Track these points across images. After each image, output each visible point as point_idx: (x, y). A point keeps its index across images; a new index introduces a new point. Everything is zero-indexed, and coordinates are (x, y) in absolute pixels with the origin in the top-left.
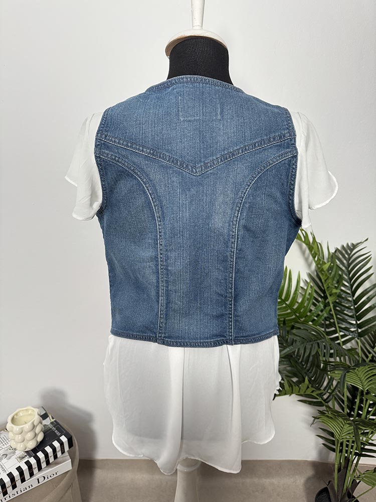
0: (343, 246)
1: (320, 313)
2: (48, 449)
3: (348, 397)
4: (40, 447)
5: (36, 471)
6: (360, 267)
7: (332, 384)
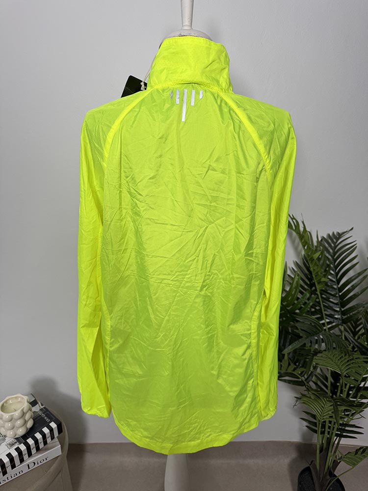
0: (329, 235)
1: (307, 301)
2: (38, 436)
3: (331, 383)
4: (30, 433)
5: (26, 457)
6: (345, 256)
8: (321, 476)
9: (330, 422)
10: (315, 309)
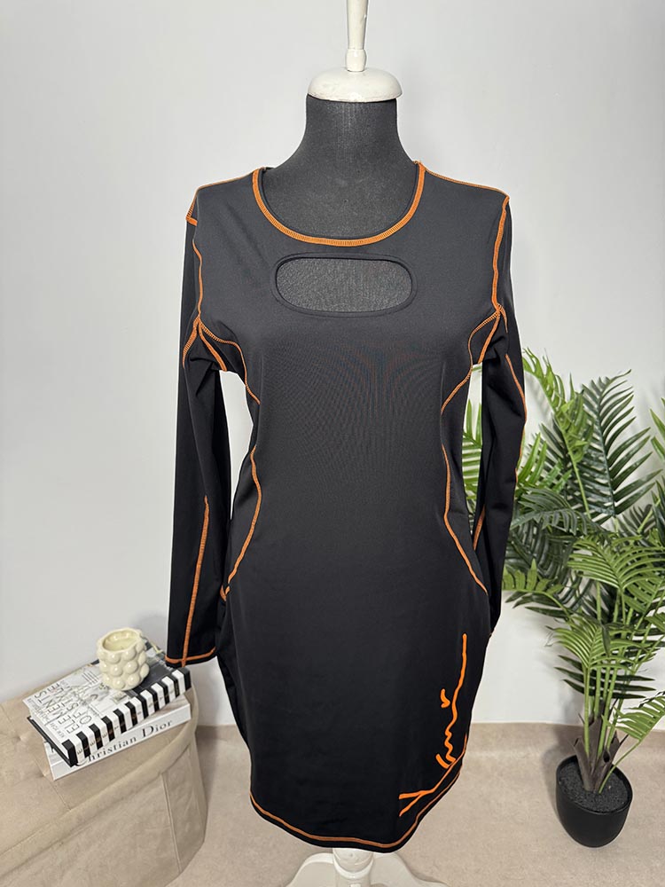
0: (592, 381)
1: (555, 482)
2: (157, 688)
3: (602, 609)
4: (145, 684)
5: (140, 717)
6: (616, 411)
7: (578, 588)
8: (593, 765)
9: (603, 676)
10: (574, 496)
